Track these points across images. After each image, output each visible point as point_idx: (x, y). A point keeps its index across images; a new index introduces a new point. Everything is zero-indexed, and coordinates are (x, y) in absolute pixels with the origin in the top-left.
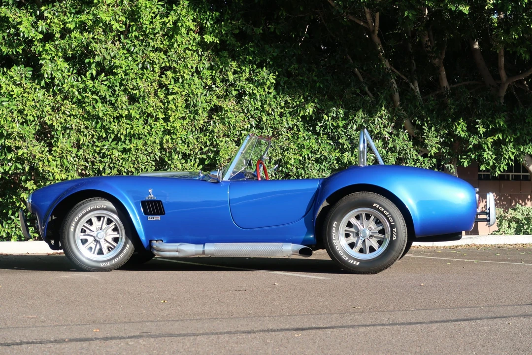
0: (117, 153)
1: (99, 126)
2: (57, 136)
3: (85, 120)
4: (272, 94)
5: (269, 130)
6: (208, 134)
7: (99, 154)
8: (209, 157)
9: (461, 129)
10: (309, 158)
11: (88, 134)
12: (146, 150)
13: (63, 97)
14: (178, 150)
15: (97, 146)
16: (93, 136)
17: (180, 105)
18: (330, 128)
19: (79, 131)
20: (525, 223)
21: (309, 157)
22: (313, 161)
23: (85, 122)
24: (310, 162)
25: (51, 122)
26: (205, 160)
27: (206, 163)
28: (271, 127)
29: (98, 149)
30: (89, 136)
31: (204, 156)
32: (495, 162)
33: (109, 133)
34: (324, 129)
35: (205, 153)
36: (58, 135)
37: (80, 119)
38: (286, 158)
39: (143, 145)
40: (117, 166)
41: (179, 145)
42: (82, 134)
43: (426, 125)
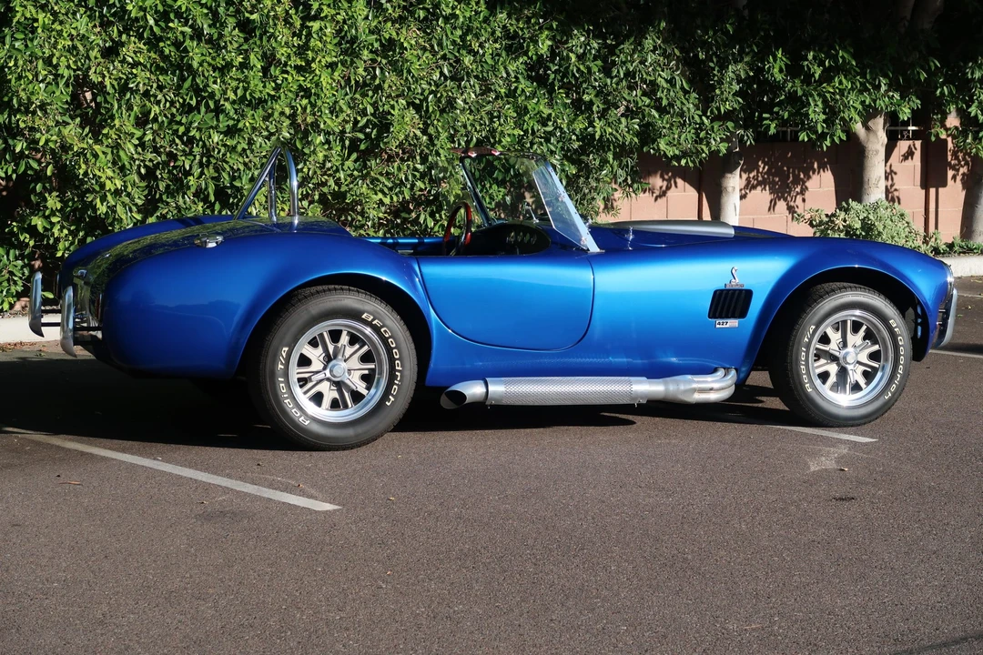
0: (216, 138)
1: (187, 84)
2: (106, 105)
3: (161, 74)
4: (482, 14)
5: (472, 83)
6: (370, 93)
7: (180, 138)
8: (368, 136)
9: (776, 68)
10: (533, 133)
11: (163, 101)
12: (267, 129)
13: (121, 29)
14: (322, 126)
15: (180, 123)
16: (172, 103)
17: (328, 40)
18: (573, 75)
19: (146, 94)
20: (861, 234)
21: (533, 129)
22: (541, 137)
23: (161, 78)
24: (537, 140)
25: (100, 79)
26: (361, 141)
27: (363, 147)
28: (476, 77)
29: (182, 129)
30: (165, 103)
31: (361, 136)
32: (825, 125)
33: (204, 98)
34: (563, 77)
35: (362, 130)
36: (108, 103)
37: (151, 72)
38: (497, 135)
39: (263, 120)
40: (214, 161)
41: (324, 117)
42: (152, 99)
43: (715, 60)
